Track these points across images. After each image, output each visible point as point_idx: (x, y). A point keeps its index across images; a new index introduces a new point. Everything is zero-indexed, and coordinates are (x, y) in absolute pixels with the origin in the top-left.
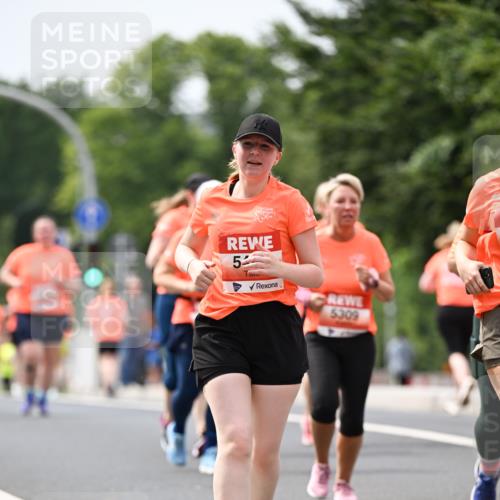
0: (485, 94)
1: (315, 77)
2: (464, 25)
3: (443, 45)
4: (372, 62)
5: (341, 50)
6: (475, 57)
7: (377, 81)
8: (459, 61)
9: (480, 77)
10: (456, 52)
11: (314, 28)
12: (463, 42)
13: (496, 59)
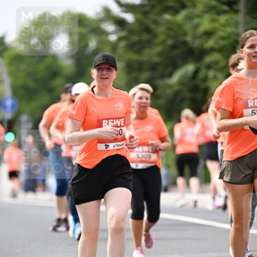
0: (210, 43)
1: (123, 34)
2: (200, 8)
3: (189, 18)
4: (153, 27)
5: (137, 20)
6: (206, 24)
7: (155, 36)
8: (197, 26)
9: (208, 34)
10: (196, 21)
11: (123, 9)
12: (199, 16)
13: (216, 25)
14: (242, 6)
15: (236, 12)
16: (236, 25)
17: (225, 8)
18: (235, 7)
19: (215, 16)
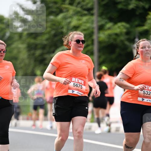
2: (71, 12)
3: (65, 18)
6: (74, 22)
8: (70, 23)
10: (69, 20)
12: (71, 17)
13: (81, 22)
14: (95, 11)
15: (92, 15)
16: (92, 22)
17: (86, 12)
18: (92, 12)
19: (80, 18)
